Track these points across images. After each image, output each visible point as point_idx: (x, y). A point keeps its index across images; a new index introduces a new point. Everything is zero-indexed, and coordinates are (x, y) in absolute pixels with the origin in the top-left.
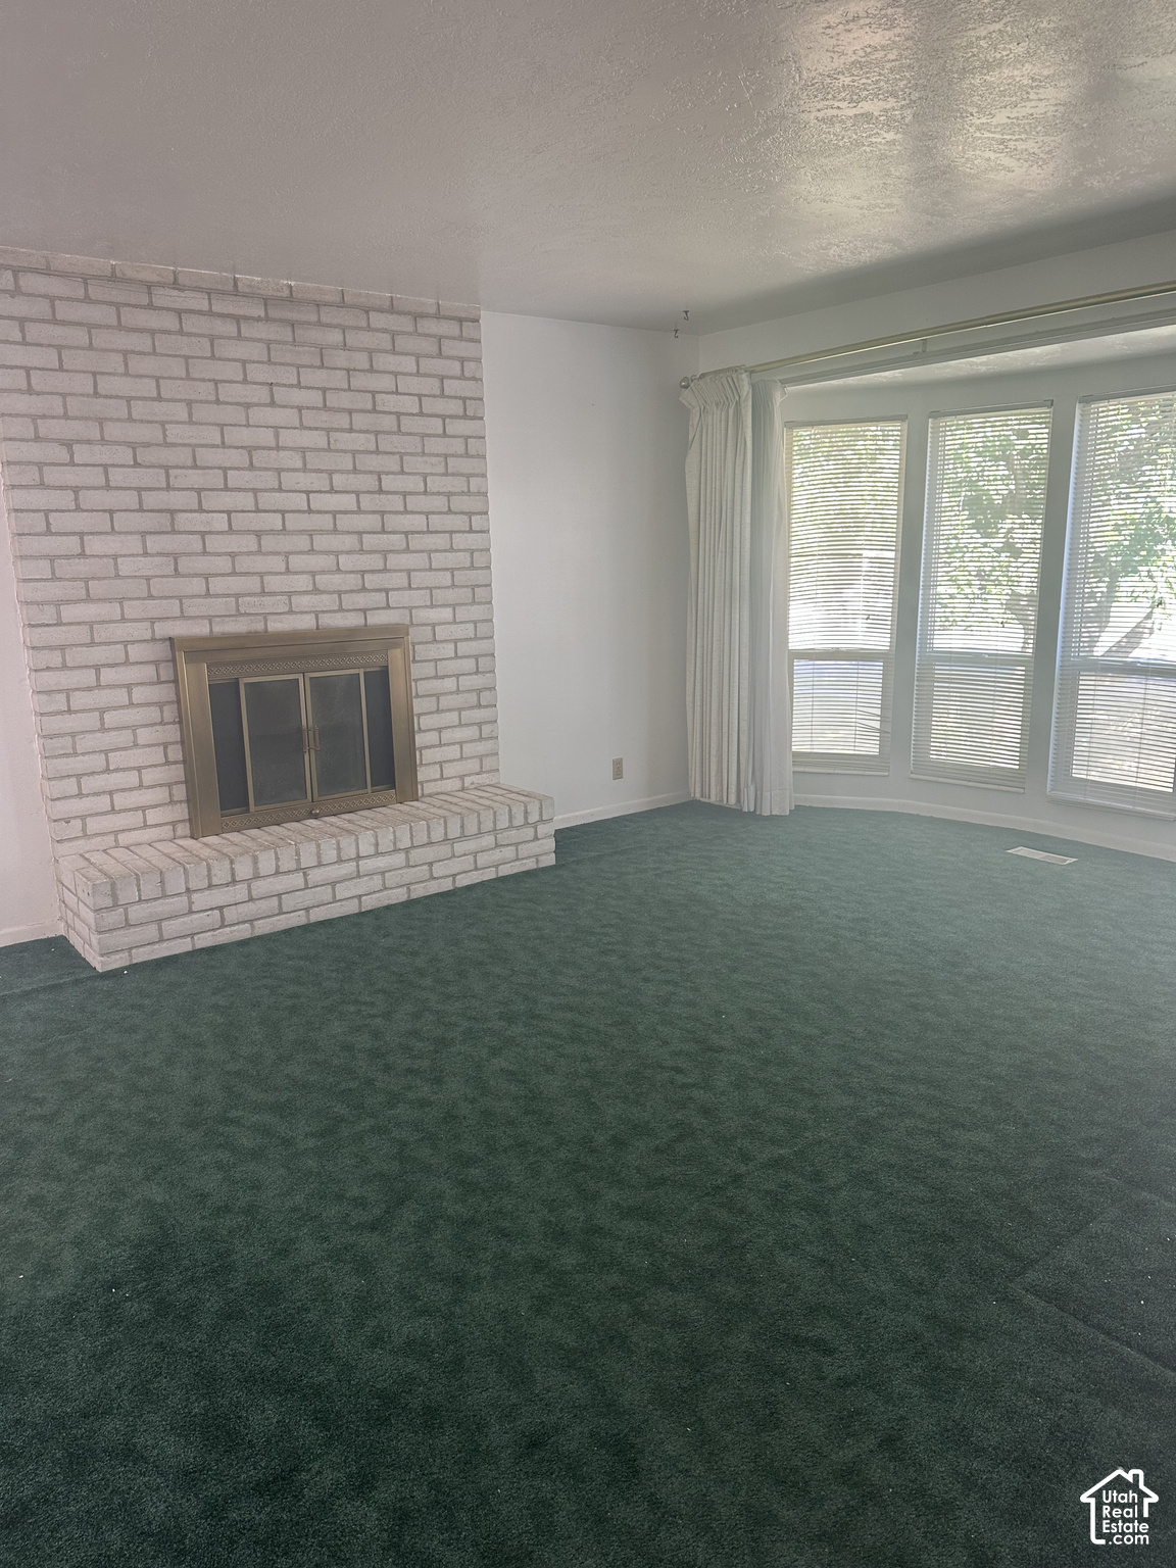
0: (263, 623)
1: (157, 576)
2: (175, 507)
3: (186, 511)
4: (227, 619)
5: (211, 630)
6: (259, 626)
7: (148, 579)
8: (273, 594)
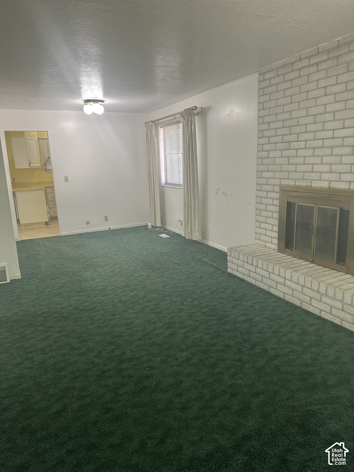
0: (310, 183)
1: (284, 164)
2: (291, 141)
3: (293, 142)
4: (300, 180)
5: (295, 184)
6: (309, 184)
7: (282, 165)
8: (316, 172)
